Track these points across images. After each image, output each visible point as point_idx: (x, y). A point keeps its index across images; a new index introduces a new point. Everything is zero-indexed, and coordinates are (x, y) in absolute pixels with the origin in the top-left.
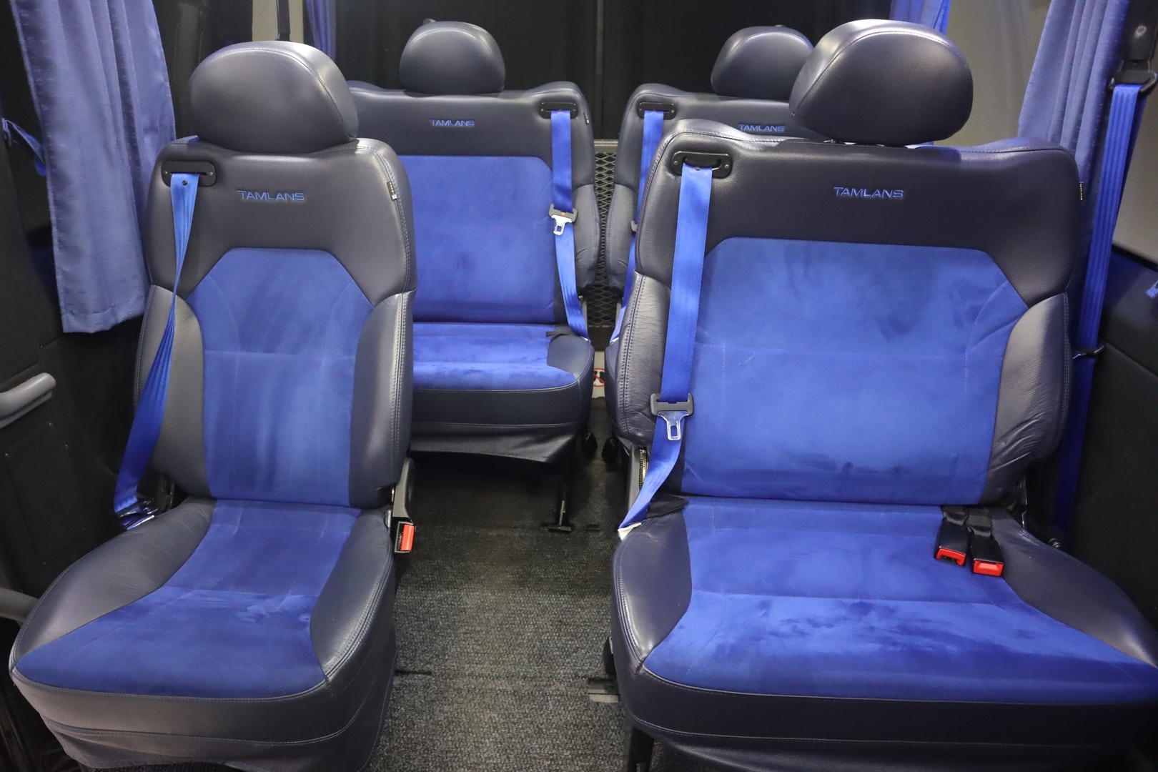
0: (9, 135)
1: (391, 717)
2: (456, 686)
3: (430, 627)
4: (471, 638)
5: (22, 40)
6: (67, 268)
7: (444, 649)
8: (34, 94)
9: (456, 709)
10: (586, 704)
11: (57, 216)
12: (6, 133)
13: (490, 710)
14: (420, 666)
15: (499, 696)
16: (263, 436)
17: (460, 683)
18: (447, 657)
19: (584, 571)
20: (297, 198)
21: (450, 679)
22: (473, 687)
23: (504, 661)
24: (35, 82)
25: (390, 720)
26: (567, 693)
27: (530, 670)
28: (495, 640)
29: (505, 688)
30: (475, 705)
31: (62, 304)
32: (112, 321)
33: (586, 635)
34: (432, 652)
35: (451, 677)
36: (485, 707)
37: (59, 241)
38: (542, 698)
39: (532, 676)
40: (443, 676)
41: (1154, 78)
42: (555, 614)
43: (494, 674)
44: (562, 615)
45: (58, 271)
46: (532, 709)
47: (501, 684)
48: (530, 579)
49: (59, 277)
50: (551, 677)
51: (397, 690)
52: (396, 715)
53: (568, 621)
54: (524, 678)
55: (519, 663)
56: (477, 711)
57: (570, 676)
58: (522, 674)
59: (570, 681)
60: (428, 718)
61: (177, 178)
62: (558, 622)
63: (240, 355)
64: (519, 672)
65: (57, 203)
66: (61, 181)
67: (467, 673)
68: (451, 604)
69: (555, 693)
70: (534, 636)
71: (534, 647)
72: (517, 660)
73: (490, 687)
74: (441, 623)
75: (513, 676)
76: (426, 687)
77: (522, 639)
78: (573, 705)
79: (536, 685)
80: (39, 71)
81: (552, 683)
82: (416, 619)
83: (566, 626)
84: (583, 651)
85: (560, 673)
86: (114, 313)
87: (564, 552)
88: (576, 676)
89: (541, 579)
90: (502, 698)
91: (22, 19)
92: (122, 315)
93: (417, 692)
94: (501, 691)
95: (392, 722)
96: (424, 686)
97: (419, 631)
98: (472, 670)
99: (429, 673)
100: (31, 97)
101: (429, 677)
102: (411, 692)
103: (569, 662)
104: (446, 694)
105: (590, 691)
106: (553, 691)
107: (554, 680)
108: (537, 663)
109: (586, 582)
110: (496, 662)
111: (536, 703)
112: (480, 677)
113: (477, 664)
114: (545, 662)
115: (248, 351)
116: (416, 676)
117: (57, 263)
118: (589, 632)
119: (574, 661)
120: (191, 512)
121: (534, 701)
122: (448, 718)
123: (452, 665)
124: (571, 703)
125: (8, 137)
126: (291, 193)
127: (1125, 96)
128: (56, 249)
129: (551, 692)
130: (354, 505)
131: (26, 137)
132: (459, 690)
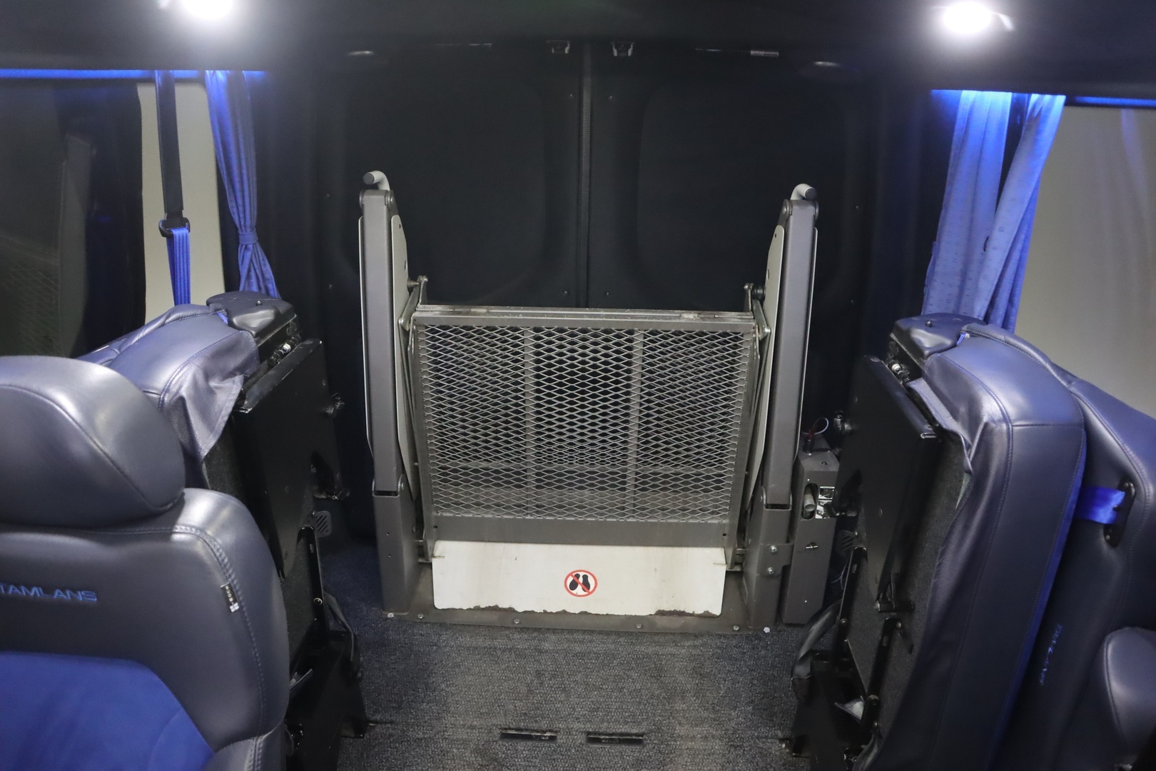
20: (87, 598)
126: (74, 590)
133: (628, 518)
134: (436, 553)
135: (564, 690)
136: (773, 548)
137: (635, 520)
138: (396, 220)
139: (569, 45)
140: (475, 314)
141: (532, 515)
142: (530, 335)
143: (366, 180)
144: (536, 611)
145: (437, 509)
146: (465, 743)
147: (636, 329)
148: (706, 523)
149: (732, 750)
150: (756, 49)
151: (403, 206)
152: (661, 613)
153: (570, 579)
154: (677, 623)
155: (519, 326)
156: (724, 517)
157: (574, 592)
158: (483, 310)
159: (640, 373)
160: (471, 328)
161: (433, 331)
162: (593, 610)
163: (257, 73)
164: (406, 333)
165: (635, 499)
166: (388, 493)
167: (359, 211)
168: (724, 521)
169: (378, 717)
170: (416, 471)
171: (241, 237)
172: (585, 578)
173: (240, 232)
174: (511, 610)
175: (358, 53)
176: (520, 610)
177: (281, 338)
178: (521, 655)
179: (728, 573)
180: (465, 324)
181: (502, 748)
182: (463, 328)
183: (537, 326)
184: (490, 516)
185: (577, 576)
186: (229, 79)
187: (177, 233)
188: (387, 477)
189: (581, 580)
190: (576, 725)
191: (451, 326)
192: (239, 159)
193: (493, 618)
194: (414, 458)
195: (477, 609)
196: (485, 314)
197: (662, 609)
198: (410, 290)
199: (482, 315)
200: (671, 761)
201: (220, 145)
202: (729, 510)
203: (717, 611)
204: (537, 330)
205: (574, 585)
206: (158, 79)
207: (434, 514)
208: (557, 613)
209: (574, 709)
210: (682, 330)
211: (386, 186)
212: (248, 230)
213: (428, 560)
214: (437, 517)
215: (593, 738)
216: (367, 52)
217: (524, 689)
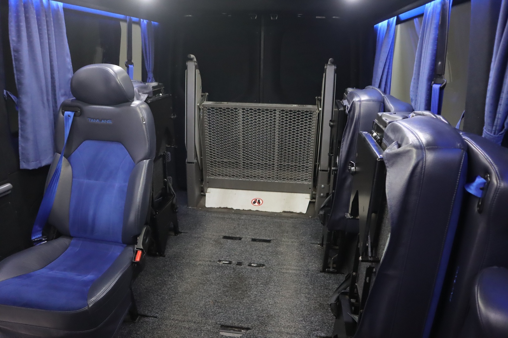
0: (6, 96)
1: (136, 334)
2: (166, 324)
3: (162, 299)
4: (177, 304)
5: (14, 63)
6: (23, 145)
7: (165, 308)
8: (16, 81)
9: (163, 333)
10: (217, 335)
11: (21, 125)
12: (5, 95)
13: (177, 335)
14: (153, 314)
15: (182, 329)
16: (91, 213)
17: (168, 322)
18: (165, 311)
19: (231, 281)
20: (109, 122)
21: (164, 320)
22: (173, 324)
23: (188, 315)
24: (17, 77)
25: (135, 335)
26: (210, 330)
27: (198, 320)
28: (187, 306)
29: (185, 326)
30: (172, 331)
31: (20, 158)
32: (39, 165)
33: (225, 307)
34: (160, 309)
35: (165, 319)
36: (175, 333)
37: (21, 134)
38: (200, 331)
39: (198, 322)
40: (161, 319)
41: (445, 82)
42: (214, 298)
43: (183, 320)
44: (217, 298)
45: (20, 146)
46: (195, 335)
47: (184, 324)
48: (208, 283)
49: (20, 148)
50: (206, 323)
51: (141, 323)
52: (138, 333)
53: (219, 301)
54: (194, 323)
55: (194, 316)
56: (172, 334)
57: (214, 323)
58: (194, 321)
59: (213, 326)
60: (151, 335)
61: (67, 113)
62: (215, 301)
63: (86, 181)
64: (193, 320)
65: (21, 121)
66: (23, 113)
67: (172, 318)
68: (173, 290)
69: (205, 330)
70: (203, 306)
71: (202, 310)
72: (194, 315)
73: (180, 325)
74: (166, 298)
75: (190, 321)
76: (153, 323)
77: (198, 307)
78: (212, 336)
79: (198, 326)
80: (19, 73)
81: (205, 326)
82: (157, 295)
83: (218, 303)
84: (222, 314)
85: (210, 322)
86: (40, 163)
87: (225, 273)
88: (216, 324)
89: (212, 283)
90: (183, 330)
91: (15, 56)
92: (44, 164)
93: (149, 325)
94: (183, 327)
95: (136, 336)
96: (153, 322)
97: (157, 300)
98: (174, 317)
99: (156, 317)
100: (15, 82)
101: (156, 319)
102: (147, 324)
103: (215, 318)
104: (161, 326)
105: (221, 330)
106: (205, 329)
107: (206, 324)
108: (201, 317)
109: (231, 285)
110: (184, 315)
111: (197, 333)
112: (176, 320)
113: (177, 315)
114: (205, 317)
115: (89, 180)
116: (150, 318)
117: (20, 143)
118: (227, 306)
119: (217, 317)
120: (62, 241)
121: (196, 332)
122: (159, 336)
123: (167, 314)
124: (211, 335)
125: (5, 96)
126: (107, 120)
127: (436, 88)
128: (20, 138)
129: (204, 329)
130: (124, 242)
131: (12, 97)
132: (167, 325)
133: (275, 180)
134: (208, 191)
135: (247, 229)
136: (323, 186)
137: (277, 182)
138: (198, 71)
139: (256, 16)
140: (223, 104)
141: (241, 178)
142: (241, 111)
143: (188, 56)
144: (240, 209)
145: (209, 175)
146: (211, 239)
147: (276, 109)
148: (303, 184)
149: (301, 245)
150: (318, 16)
151: (200, 66)
152: (284, 212)
153: (254, 201)
154: (290, 215)
155: (237, 108)
156: (309, 181)
157: (254, 204)
158: (226, 103)
159: (278, 125)
160: (221, 108)
161: (209, 109)
162: (260, 210)
163: (156, 23)
164: (200, 109)
165: (277, 173)
166: (191, 163)
167: (186, 68)
168: (310, 183)
169: (183, 231)
170: (201, 159)
171: (148, 75)
172: (259, 201)
173: (148, 73)
174: (232, 209)
175: (187, 16)
176: (235, 209)
177: (159, 92)
178: (233, 220)
179: (310, 202)
180: (219, 107)
181: (223, 241)
182: (219, 108)
183: (243, 108)
184: (227, 178)
185: (256, 200)
186: (148, 23)
187: (130, 66)
188: (191, 157)
189: (257, 201)
190: (248, 237)
191: (215, 107)
192: (149, 49)
193: (226, 210)
194: (201, 155)
195: (220, 208)
196: (226, 104)
197: (285, 210)
198: (202, 96)
199: (225, 104)
200: (279, 247)
201: (144, 44)
202: (311, 179)
203: (305, 212)
204: (243, 109)
205: (255, 202)
206: (128, 20)
207: (207, 177)
208: (248, 210)
209: (249, 233)
210: (292, 110)
211: (195, 60)
212: (151, 72)
213: (205, 193)
214: (208, 178)
215: (254, 240)
216: (190, 16)
217: (233, 228)
